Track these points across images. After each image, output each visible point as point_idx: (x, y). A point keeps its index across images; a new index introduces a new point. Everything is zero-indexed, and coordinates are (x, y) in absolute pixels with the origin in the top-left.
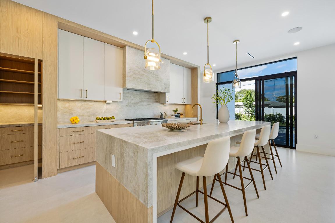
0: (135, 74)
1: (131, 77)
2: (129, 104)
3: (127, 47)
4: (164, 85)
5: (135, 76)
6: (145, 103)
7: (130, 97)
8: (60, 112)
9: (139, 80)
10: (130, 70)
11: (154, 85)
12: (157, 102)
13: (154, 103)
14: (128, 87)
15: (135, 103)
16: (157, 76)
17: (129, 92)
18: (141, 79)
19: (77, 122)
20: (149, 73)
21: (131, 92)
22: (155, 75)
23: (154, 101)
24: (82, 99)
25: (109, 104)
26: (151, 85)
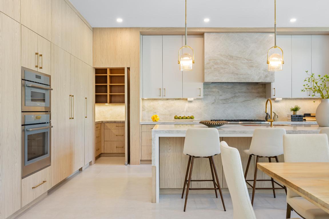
0: (217, 64)
1: (211, 68)
2: (216, 101)
3: (205, 34)
4: (263, 71)
5: (216, 66)
6: (241, 99)
7: (218, 92)
8: (146, 111)
9: (222, 71)
10: (209, 60)
11: (245, 74)
12: (261, 97)
13: (256, 98)
14: (207, 81)
15: (224, 100)
16: (250, 62)
17: (215, 86)
18: (225, 68)
19: (157, 120)
20: (237, 59)
21: (220, 86)
22: (247, 59)
23: (257, 95)
24: (161, 98)
25: (190, 102)
26: (240, 74)
